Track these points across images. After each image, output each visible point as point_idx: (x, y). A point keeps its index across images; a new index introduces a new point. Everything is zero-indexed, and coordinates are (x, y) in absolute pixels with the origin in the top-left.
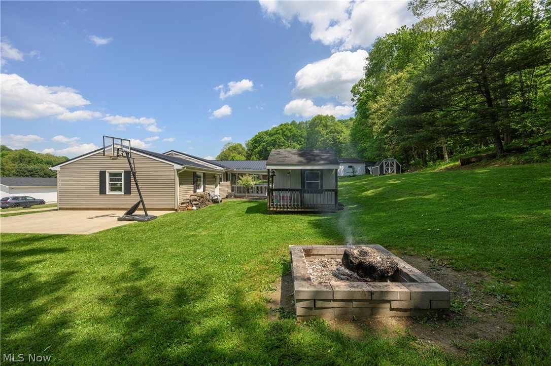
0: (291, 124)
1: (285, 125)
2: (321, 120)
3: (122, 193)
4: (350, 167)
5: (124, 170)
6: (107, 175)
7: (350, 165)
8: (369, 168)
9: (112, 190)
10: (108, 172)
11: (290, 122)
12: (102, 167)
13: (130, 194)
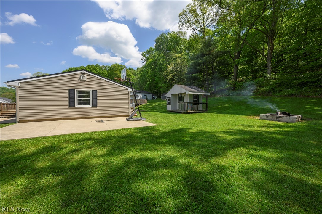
0: (96, 66)
1: (91, 66)
2: (118, 67)
3: (90, 106)
4: (145, 95)
5: (91, 90)
6: (76, 93)
7: (145, 94)
8: (153, 96)
9: (79, 104)
10: (77, 90)
11: (95, 65)
12: (71, 86)
13: (97, 107)
